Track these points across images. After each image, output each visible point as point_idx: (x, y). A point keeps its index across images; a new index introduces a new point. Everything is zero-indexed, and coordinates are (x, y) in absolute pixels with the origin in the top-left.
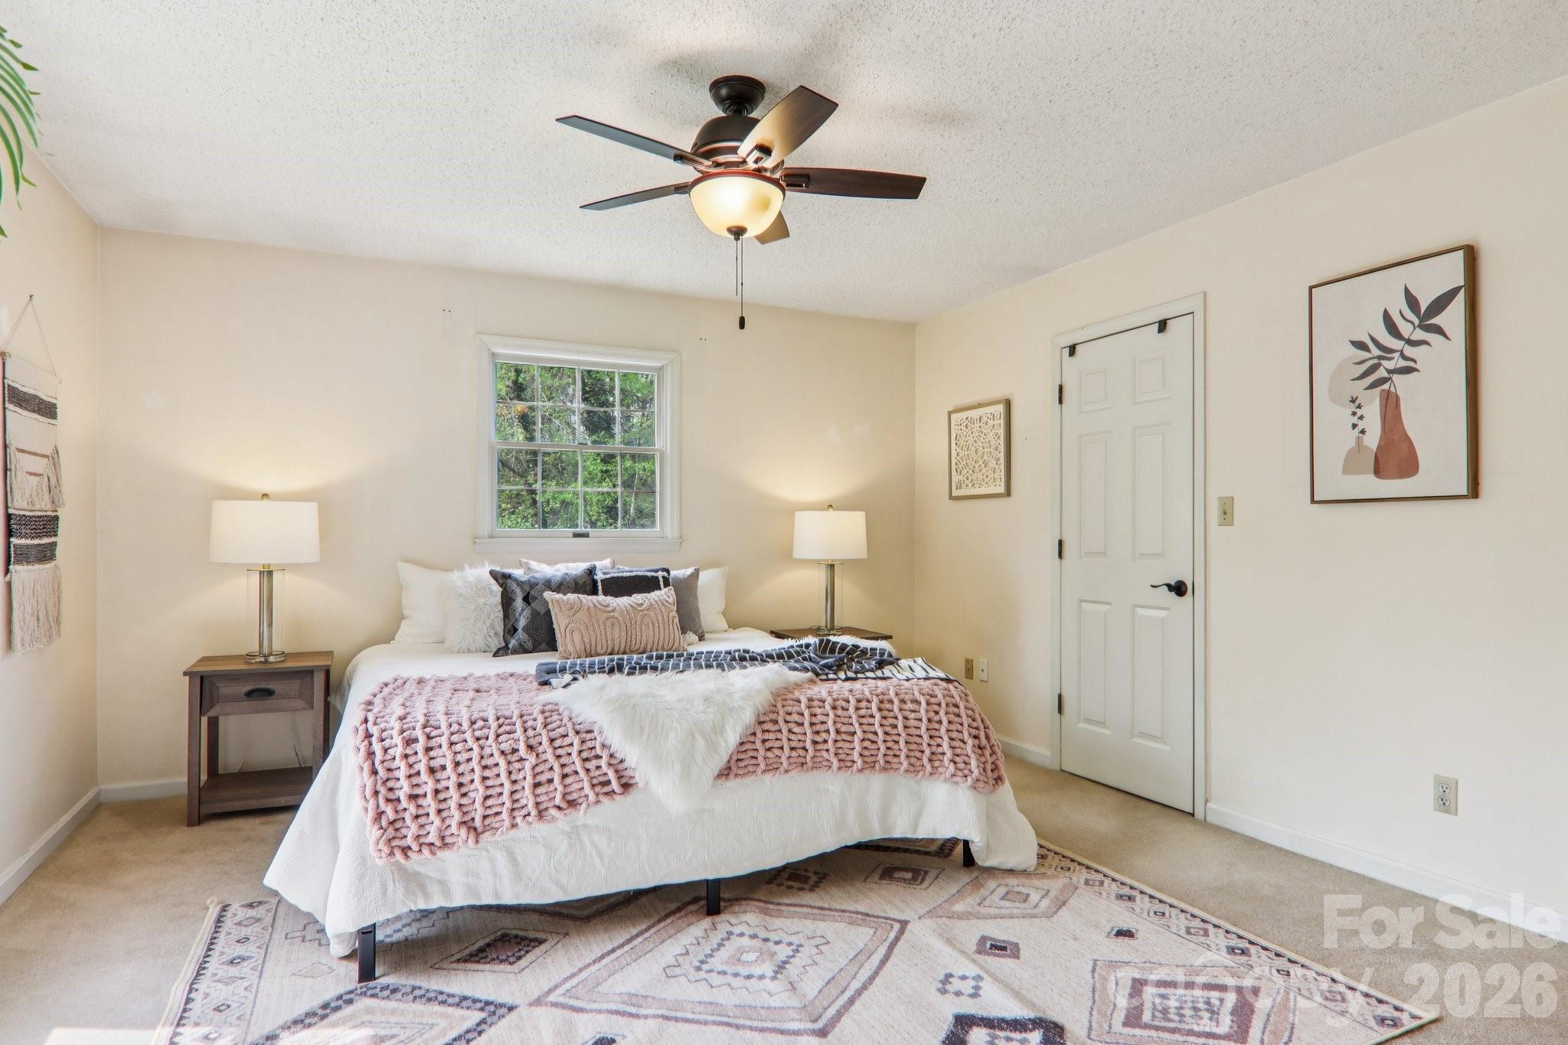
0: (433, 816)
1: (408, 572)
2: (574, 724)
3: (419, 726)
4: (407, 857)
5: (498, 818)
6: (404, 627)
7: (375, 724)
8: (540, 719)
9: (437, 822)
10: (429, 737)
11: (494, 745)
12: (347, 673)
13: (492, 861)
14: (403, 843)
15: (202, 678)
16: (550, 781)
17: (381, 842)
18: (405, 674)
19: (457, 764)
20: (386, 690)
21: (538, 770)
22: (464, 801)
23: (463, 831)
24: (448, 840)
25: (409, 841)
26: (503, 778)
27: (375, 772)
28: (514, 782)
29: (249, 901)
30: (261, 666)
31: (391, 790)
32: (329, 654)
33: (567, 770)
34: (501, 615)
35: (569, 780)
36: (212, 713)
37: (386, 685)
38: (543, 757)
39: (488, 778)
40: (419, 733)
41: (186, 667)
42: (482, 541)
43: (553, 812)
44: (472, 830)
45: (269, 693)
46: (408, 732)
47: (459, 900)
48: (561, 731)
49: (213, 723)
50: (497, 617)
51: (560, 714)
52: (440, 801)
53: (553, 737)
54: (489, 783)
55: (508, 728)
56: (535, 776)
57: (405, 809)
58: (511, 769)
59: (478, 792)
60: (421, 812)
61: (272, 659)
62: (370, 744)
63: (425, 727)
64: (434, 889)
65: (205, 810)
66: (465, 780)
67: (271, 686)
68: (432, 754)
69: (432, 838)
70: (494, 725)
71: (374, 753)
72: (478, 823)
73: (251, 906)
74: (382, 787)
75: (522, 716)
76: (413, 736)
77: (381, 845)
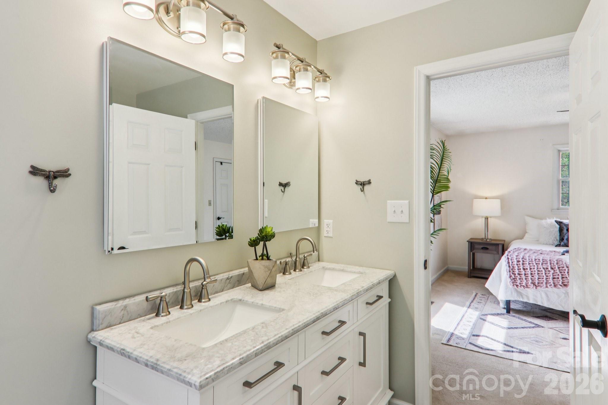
0: (524, 279)
1: (528, 219)
2: (566, 265)
3: (521, 258)
4: (517, 287)
5: (542, 284)
6: (527, 235)
7: (510, 256)
8: (556, 262)
9: (525, 281)
10: (523, 261)
11: (541, 266)
12: (509, 245)
13: (541, 294)
14: (516, 284)
15: (471, 243)
16: (558, 278)
17: (511, 282)
18: (521, 247)
19: (531, 269)
20: (515, 250)
21: (554, 274)
22: (532, 278)
23: (532, 285)
24: (528, 286)
25: (518, 284)
26: (544, 274)
27: (509, 267)
28: (547, 276)
29: (482, 294)
30: (485, 242)
31: (514, 271)
32: (504, 241)
33: (563, 276)
34: (559, 234)
35: (564, 279)
36: (474, 252)
37: (515, 249)
38: (556, 272)
39: (539, 274)
40: (521, 260)
41: (467, 240)
42: (554, 210)
43: (559, 286)
44: (535, 285)
45: (487, 249)
46: (518, 259)
47: (531, 301)
48: (562, 266)
49: (474, 254)
50: (558, 235)
51: (562, 262)
52: (526, 277)
53: (559, 267)
54: (540, 275)
55: (546, 263)
56: (553, 276)
57: (517, 277)
58: (546, 273)
59: (536, 277)
60: (521, 278)
61: (488, 240)
62: (509, 260)
63: (522, 259)
64: (525, 297)
65: (472, 275)
66: (533, 273)
67: (488, 247)
68: (524, 265)
69: (524, 284)
70: (541, 261)
71: (509, 263)
72: (536, 284)
73: (483, 295)
74: (511, 270)
75: (550, 260)
76: (519, 260)
77: (511, 283)
